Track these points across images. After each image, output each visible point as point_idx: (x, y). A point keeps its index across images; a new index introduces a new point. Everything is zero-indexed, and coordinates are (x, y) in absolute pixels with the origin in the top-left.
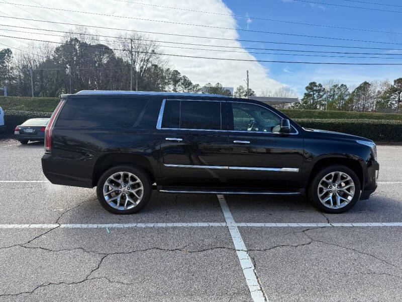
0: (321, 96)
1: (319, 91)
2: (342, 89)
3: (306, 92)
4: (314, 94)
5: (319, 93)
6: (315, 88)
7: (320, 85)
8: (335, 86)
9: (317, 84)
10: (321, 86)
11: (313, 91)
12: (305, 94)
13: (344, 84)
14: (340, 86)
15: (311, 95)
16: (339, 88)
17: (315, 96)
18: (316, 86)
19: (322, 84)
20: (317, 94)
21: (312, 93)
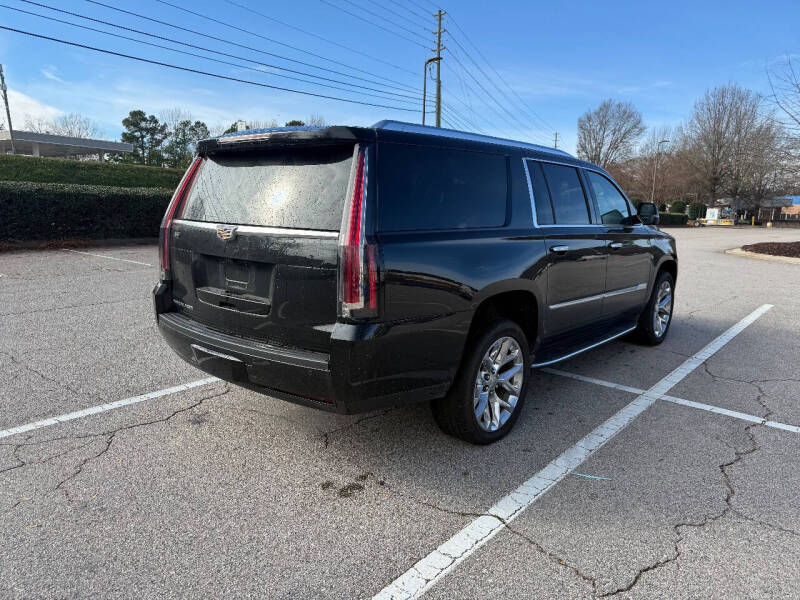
0: (159, 142)
1: (152, 131)
2: (198, 130)
3: (126, 131)
4: (143, 137)
5: (152, 135)
6: (143, 124)
7: (153, 119)
8: (186, 124)
9: (147, 116)
10: (156, 122)
11: (141, 129)
12: (124, 135)
13: (202, 121)
14: (193, 124)
15: (137, 139)
16: (192, 129)
17: (145, 140)
18: (145, 120)
19: (157, 117)
20: (149, 136)
21: (137, 134)
